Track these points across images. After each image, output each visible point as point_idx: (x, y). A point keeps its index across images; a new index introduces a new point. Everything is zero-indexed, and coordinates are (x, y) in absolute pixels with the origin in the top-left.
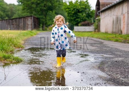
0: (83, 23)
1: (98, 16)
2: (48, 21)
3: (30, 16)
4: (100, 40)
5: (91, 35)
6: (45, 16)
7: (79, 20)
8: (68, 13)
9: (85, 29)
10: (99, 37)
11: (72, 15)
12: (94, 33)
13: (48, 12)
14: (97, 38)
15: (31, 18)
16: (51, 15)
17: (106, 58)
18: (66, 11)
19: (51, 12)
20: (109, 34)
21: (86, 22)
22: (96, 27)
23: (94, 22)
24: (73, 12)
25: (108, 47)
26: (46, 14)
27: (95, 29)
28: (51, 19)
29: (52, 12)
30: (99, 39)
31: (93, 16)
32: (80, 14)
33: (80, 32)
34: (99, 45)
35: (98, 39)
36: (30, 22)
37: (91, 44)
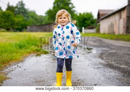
1: (98, 23)
4: (100, 39)
14: (98, 37)
17: (104, 50)
20: (107, 35)
22: (97, 30)
25: (106, 43)
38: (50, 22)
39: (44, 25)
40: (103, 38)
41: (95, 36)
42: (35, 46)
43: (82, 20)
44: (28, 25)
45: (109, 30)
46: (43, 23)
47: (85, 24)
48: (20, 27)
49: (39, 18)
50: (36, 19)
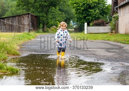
1: (115, 13)
2: (50, 20)
3: (27, 14)
5: (107, 37)
6: (47, 14)
7: (91, 18)
8: (76, 10)
9: (98, 29)
10: (118, 40)
11: (81, 12)
12: (111, 35)
13: (51, 9)
15: (28, 17)
16: (53, 12)
18: (74, 7)
19: (54, 8)
21: (100, 21)
22: (113, 27)
23: (111, 20)
24: (83, 8)
26: (48, 11)
27: (112, 30)
28: (53, 17)
29: (56, 8)
30: (118, 42)
31: (108, 13)
32: (92, 10)
33: (92, 33)
34: (117, 51)
35: (116, 42)
36: (26, 21)
37: (108, 50)
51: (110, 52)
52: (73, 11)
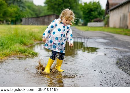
0: (95, 20)
4: (111, 34)
12: (105, 28)
14: (108, 32)
18: (82, 11)
20: (117, 29)
23: (104, 19)
25: (119, 40)
38: (49, 13)
39: (42, 17)
40: (114, 33)
41: (104, 31)
42: (20, 44)
43: (87, 11)
44: (23, 17)
45: (120, 24)
46: (42, 15)
47: (91, 15)
48: (14, 19)
49: (37, 8)
50: (34, 10)
51: (106, 39)
52: (81, 13)
